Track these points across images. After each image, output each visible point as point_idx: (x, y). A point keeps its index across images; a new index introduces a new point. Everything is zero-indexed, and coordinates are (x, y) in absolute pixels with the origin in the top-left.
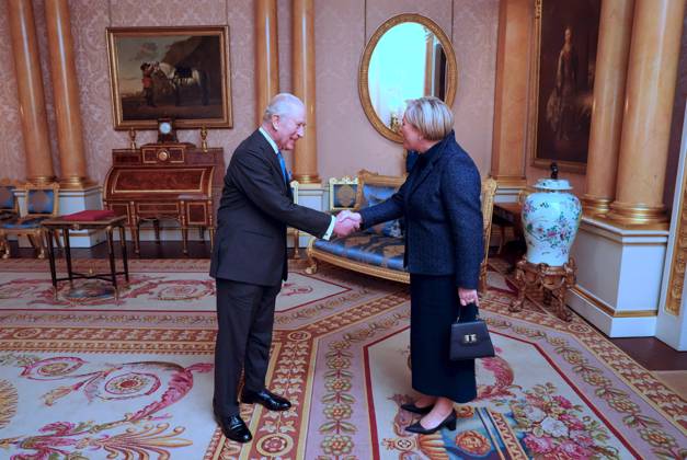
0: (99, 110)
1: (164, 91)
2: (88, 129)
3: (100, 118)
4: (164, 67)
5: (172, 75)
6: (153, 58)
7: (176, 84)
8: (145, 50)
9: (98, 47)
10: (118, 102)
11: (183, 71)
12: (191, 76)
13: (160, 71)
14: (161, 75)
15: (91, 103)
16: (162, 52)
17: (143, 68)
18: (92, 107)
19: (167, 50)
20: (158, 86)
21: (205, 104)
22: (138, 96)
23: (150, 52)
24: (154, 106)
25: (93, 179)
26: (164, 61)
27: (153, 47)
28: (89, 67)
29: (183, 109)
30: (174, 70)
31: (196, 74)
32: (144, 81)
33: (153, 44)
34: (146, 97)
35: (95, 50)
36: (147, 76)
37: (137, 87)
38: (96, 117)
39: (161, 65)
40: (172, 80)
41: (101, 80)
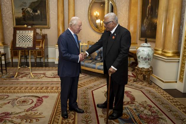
0: (8, 22)
1: (29, 16)
2: (5, 28)
3: (9, 24)
4: (29, 9)
5: (31, 12)
6: (25, 7)
7: (33, 15)
8: (23, 4)
9: (8, 3)
10: (14, 20)
11: (35, 11)
12: (37, 12)
13: (28, 10)
14: (28, 12)
15: (5, 20)
16: (28, 5)
17: (22, 9)
18: (6, 21)
19: (30, 4)
20: (27, 15)
21: (42, 21)
22: (21, 18)
23: (25, 5)
24: (26, 21)
25: (6, 43)
26: (29, 8)
27: (25, 3)
28: (5, 9)
29: (34, 22)
30: (32, 10)
31: (39, 12)
32: (22, 13)
33: (25, 2)
34: (23, 18)
35: (7, 3)
36: (24, 12)
37: (21, 15)
38: (7, 24)
39: (28, 9)
40: (31, 13)
41: (9, 13)
